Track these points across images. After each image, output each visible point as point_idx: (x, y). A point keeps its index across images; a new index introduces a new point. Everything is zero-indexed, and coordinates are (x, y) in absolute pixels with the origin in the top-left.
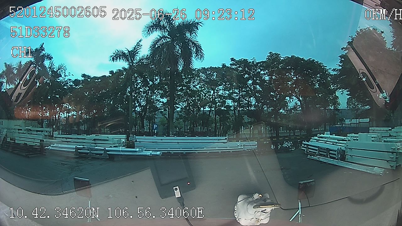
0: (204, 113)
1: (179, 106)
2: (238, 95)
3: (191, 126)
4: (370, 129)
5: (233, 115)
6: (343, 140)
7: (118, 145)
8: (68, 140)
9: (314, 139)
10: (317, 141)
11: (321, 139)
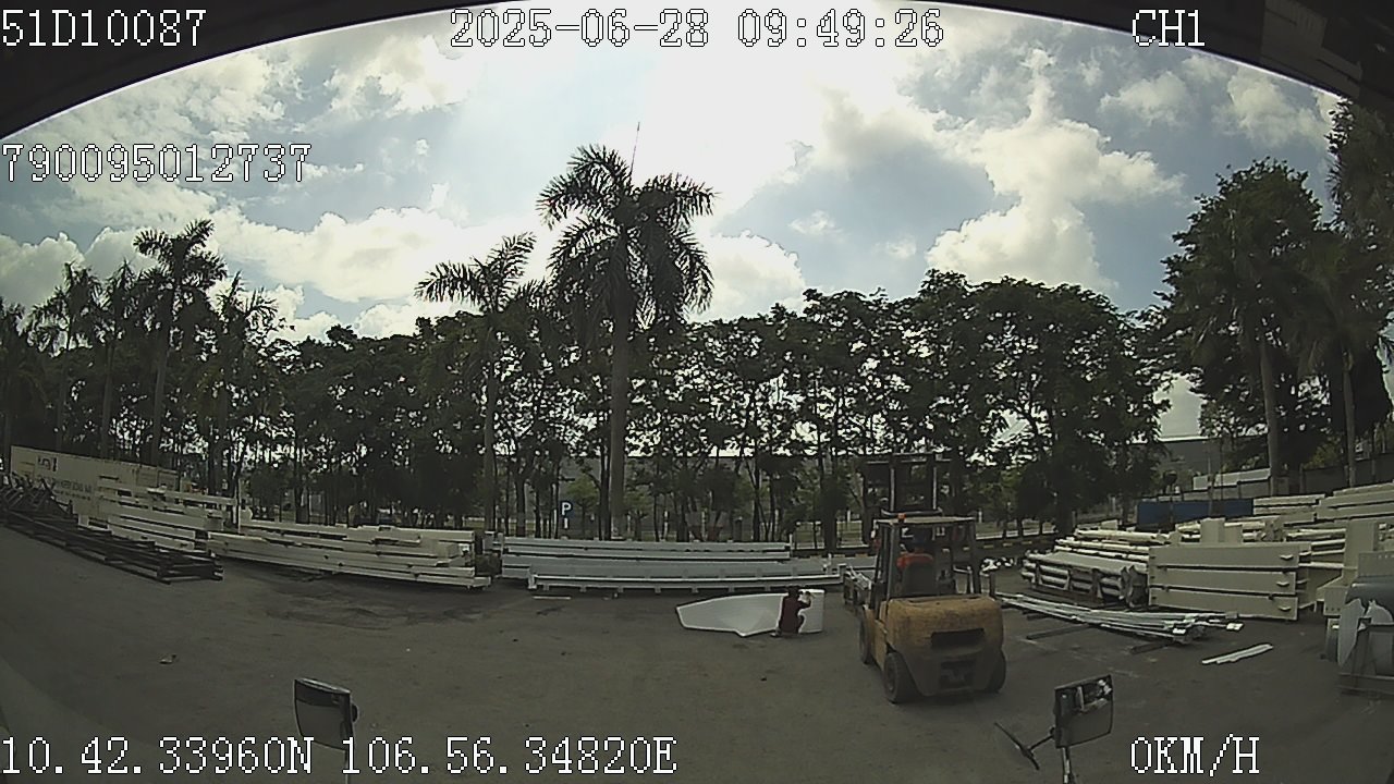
0: (720, 465)
2: (832, 408)
3: (675, 509)
4: (1255, 504)
5: (815, 471)
6: (1148, 544)
7: (450, 560)
8: (288, 538)
9: (1064, 546)
10: (1072, 552)
11: (1084, 543)
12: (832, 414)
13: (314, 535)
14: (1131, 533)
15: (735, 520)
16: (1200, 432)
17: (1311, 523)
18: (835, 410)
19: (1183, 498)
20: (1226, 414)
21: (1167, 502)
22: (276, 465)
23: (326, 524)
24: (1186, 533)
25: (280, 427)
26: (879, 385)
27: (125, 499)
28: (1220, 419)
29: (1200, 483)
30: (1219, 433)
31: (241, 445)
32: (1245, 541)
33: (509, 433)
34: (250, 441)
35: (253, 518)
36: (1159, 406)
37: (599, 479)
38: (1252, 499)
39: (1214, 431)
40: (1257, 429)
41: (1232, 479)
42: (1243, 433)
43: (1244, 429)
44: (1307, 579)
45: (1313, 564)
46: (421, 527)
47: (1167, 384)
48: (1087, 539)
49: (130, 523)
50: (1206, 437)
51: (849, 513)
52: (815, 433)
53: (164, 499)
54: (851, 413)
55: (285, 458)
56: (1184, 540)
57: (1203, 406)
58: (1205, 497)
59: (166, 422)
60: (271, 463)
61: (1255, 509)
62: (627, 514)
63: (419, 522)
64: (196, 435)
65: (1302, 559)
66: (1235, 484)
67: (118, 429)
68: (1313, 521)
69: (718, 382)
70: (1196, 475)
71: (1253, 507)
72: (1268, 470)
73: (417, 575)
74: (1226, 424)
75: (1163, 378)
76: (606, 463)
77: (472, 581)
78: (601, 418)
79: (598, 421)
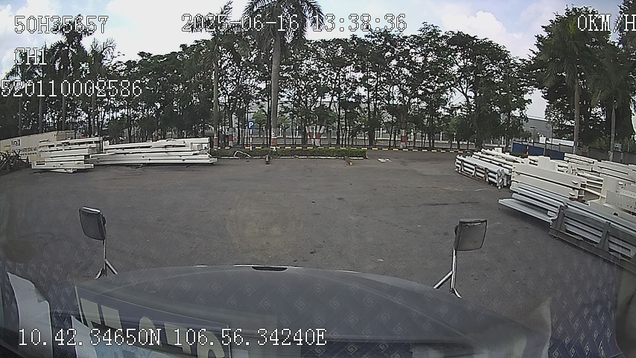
0: (322, 106)
1: (285, 94)
2: (375, 81)
3: (301, 125)
4: (565, 155)
5: (366, 110)
6: (515, 161)
7: (198, 152)
8: (126, 151)
9: (477, 156)
10: (479, 159)
11: (485, 156)
12: (375, 84)
13: (138, 148)
14: (507, 155)
15: (329, 130)
16: (545, 117)
17: (589, 171)
18: (376, 82)
19: (533, 145)
20: (557, 112)
21: (526, 145)
22: (119, 119)
23: (143, 142)
24: (533, 160)
25: (121, 101)
26: (397, 73)
27: (52, 149)
28: (554, 114)
29: (542, 140)
30: (553, 120)
31: (103, 113)
32: (558, 170)
33: (225, 92)
34: (107, 109)
35: (110, 144)
36: (527, 101)
37: (267, 111)
38: (564, 153)
39: (551, 118)
40: (571, 122)
41: (556, 142)
42: (564, 123)
43: (565, 121)
44: (583, 196)
45: (586, 189)
46: (186, 138)
47: (530, 92)
48: (487, 154)
49: (55, 159)
50: (548, 120)
51: (381, 129)
52: (367, 92)
53: (69, 144)
54: (384, 84)
55: (123, 115)
56: (530, 163)
57: (547, 106)
58: (543, 146)
59: (68, 109)
60: (117, 118)
61: (565, 158)
62: (279, 127)
63: (185, 136)
64: (83, 112)
65: (582, 186)
66: (558, 144)
67: (46, 118)
68: (591, 170)
69: (322, 67)
70: (541, 136)
71: (564, 157)
72: (573, 142)
73: (184, 160)
74: (557, 117)
75: (529, 88)
76: (270, 104)
77: (209, 160)
78: (268, 84)
79: (266, 85)
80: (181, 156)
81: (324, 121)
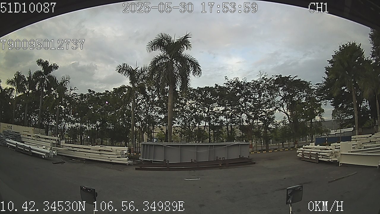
0: (199, 129)
1: (176, 122)
3: (187, 140)
4: (352, 138)
5: (226, 130)
7: (121, 156)
8: (75, 149)
13: (82, 148)
18: (231, 113)
23: (85, 145)
27: (29, 137)
35: (66, 143)
37: (165, 132)
46: (113, 146)
52: (226, 119)
53: (40, 137)
54: (236, 113)
69: (198, 105)
73: (111, 160)
76: (167, 128)
77: (127, 162)
78: (166, 115)
79: (165, 116)
80: (109, 157)
81: (201, 138)
